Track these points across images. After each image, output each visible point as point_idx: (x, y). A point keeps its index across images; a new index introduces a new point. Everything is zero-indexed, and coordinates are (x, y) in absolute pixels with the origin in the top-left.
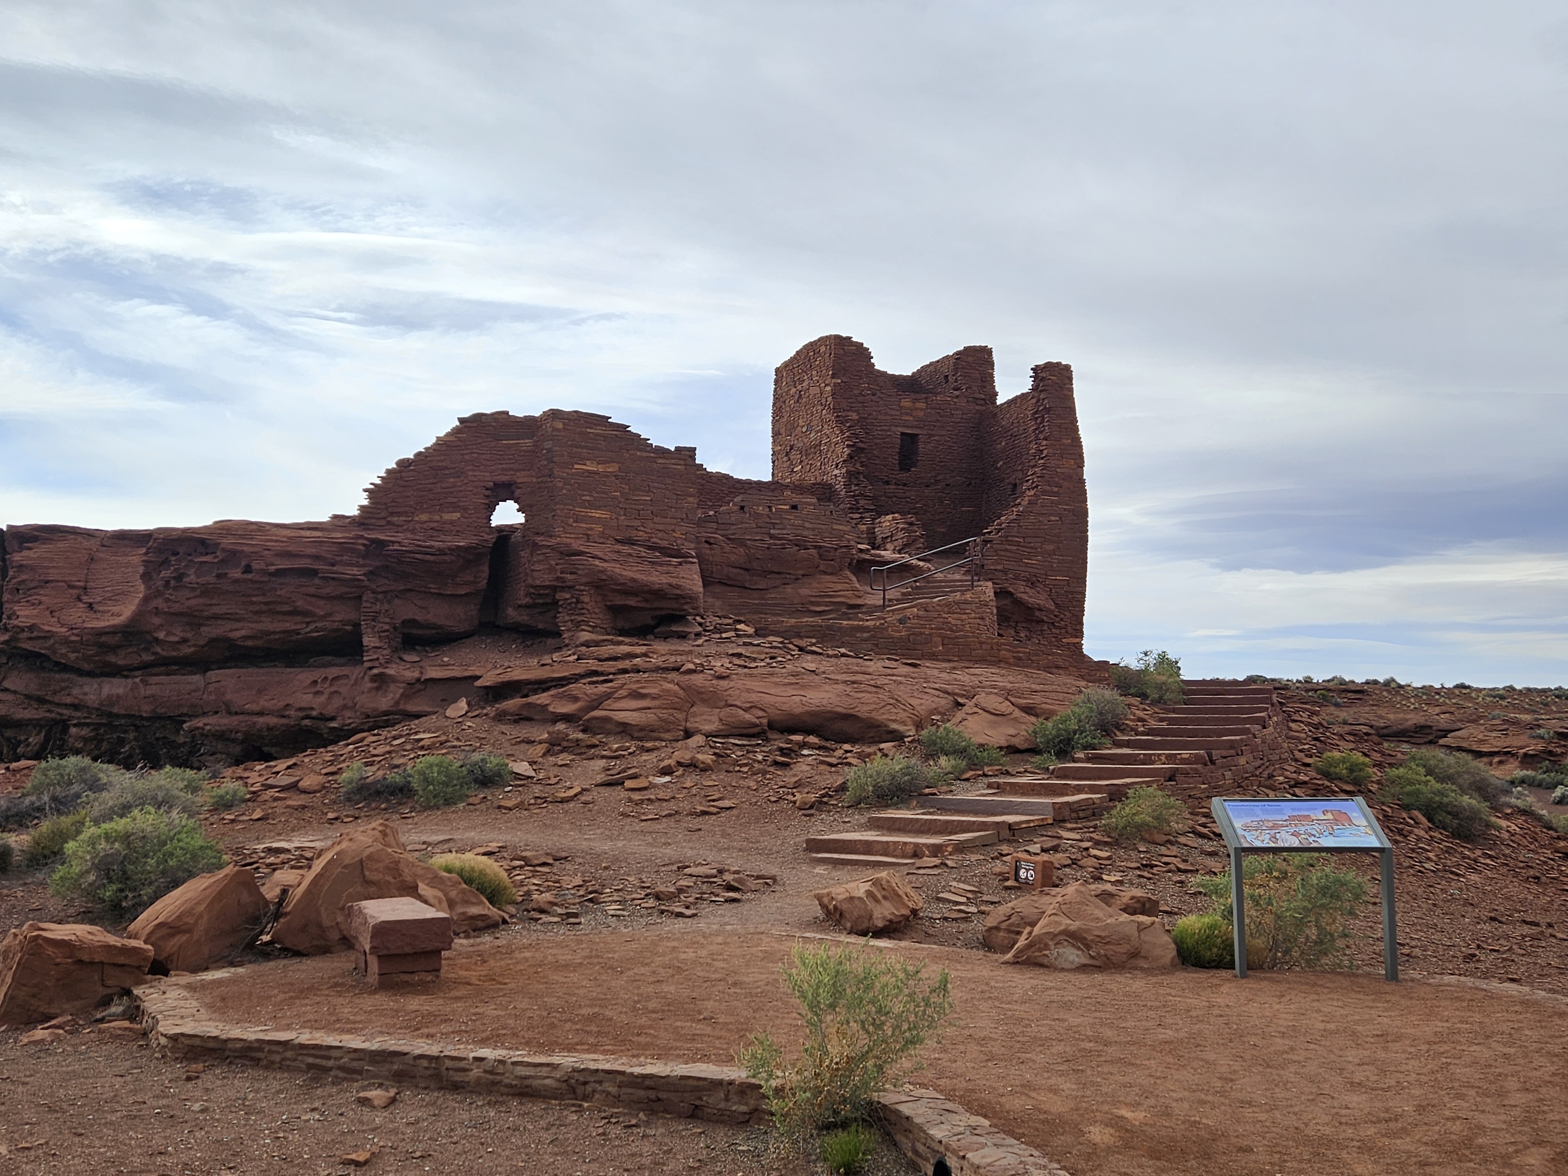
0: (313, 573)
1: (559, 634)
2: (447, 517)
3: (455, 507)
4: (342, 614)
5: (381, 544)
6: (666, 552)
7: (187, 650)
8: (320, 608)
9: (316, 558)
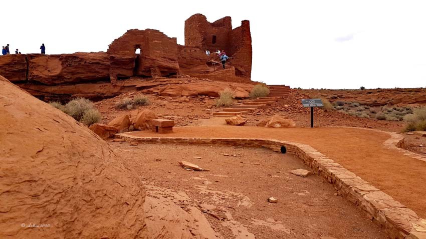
0: (99, 63)
1: (151, 77)
2: (126, 52)
3: (128, 50)
4: (105, 72)
5: (114, 57)
6: (172, 60)
7: (71, 80)
8: (101, 71)
9: (100, 60)
